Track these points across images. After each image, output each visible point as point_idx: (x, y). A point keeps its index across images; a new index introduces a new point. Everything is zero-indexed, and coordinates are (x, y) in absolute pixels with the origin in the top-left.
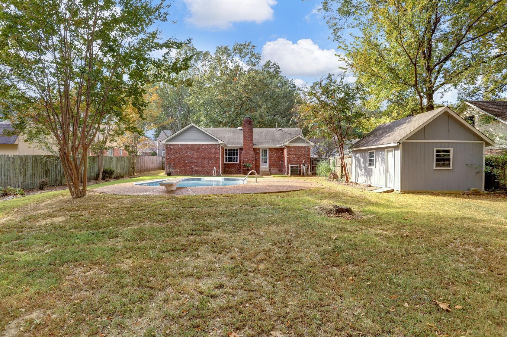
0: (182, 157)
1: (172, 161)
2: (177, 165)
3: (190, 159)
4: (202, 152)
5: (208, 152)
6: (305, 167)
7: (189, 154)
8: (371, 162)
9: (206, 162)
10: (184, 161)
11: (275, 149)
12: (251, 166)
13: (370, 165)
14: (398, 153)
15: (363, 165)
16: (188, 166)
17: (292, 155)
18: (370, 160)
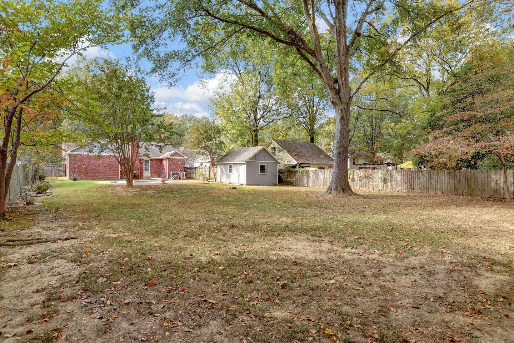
0: (85, 165)
1: (75, 168)
2: (80, 172)
3: (93, 167)
4: (103, 161)
5: (109, 162)
6: (182, 174)
7: (92, 163)
8: (231, 171)
9: (107, 170)
10: (87, 168)
11: (155, 160)
12: (138, 172)
13: (229, 172)
14: (245, 166)
15: (224, 172)
16: (91, 173)
17: (172, 165)
18: (230, 170)
